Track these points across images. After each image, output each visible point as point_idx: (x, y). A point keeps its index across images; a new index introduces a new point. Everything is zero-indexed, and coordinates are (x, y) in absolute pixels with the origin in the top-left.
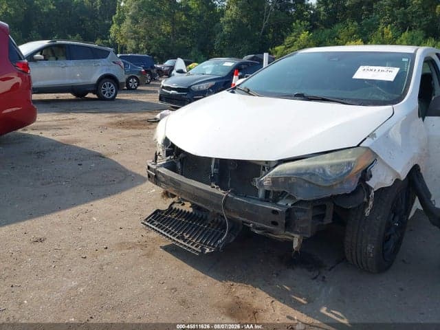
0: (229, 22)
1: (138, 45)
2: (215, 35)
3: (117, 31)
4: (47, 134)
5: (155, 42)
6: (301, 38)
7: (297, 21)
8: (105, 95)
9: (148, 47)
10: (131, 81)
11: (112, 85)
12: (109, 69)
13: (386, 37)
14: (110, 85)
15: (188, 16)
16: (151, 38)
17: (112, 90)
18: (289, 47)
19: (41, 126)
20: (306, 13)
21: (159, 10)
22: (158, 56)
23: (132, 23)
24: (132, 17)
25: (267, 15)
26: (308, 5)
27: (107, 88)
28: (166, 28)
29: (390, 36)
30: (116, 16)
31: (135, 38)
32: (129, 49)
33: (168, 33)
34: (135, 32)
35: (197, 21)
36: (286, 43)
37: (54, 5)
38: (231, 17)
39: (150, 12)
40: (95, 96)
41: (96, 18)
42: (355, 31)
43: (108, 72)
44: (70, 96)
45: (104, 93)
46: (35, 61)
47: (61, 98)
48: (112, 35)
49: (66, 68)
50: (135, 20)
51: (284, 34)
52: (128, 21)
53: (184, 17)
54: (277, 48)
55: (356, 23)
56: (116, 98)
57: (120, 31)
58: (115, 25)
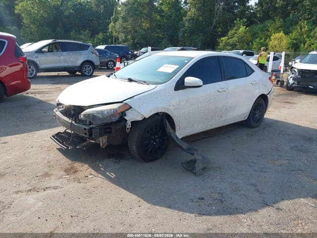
0: (189, 20)
1: (126, 37)
2: (179, 30)
3: (113, 27)
4: (38, 97)
5: (138, 35)
6: (240, 31)
7: (238, 19)
8: (86, 73)
9: (133, 38)
10: (109, 63)
11: (90, 67)
12: (89, 57)
13: (303, 30)
14: (89, 67)
15: (161, 16)
16: (136, 32)
17: (90, 70)
18: (232, 38)
19: (38, 92)
20: (247, 12)
21: (141, 12)
22: (140, 45)
23: (123, 21)
24: (123, 18)
25: (217, 14)
26: (249, 7)
27: (87, 69)
28: (146, 25)
29: (306, 29)
30: (113, 17)
31: (124, 32)
32: (120, 40)
33: (148, 29)
34: (125, 28)
35: (168, 19)
36: (229, 35)
37: (73, 10)
38: (191, 16)
39: (135, 14)
40: (80, 74)
41: (100, 19)
42: (281, 26)
43: (88, 59)
44: (66, 73)
45: (85, 71)
46: (43, 52)
47: (60, 75)
48: (110, 30)
49: (61, 57)
50: (125, 20)
51: (229, 28)
52: (120, 20)
53: (158, 17)
54: (222, 39)
55: (281, 20)
56: (93, 74)
57: (115, 27)
58: (112, 23)
